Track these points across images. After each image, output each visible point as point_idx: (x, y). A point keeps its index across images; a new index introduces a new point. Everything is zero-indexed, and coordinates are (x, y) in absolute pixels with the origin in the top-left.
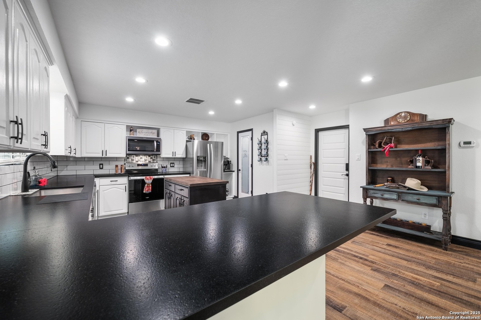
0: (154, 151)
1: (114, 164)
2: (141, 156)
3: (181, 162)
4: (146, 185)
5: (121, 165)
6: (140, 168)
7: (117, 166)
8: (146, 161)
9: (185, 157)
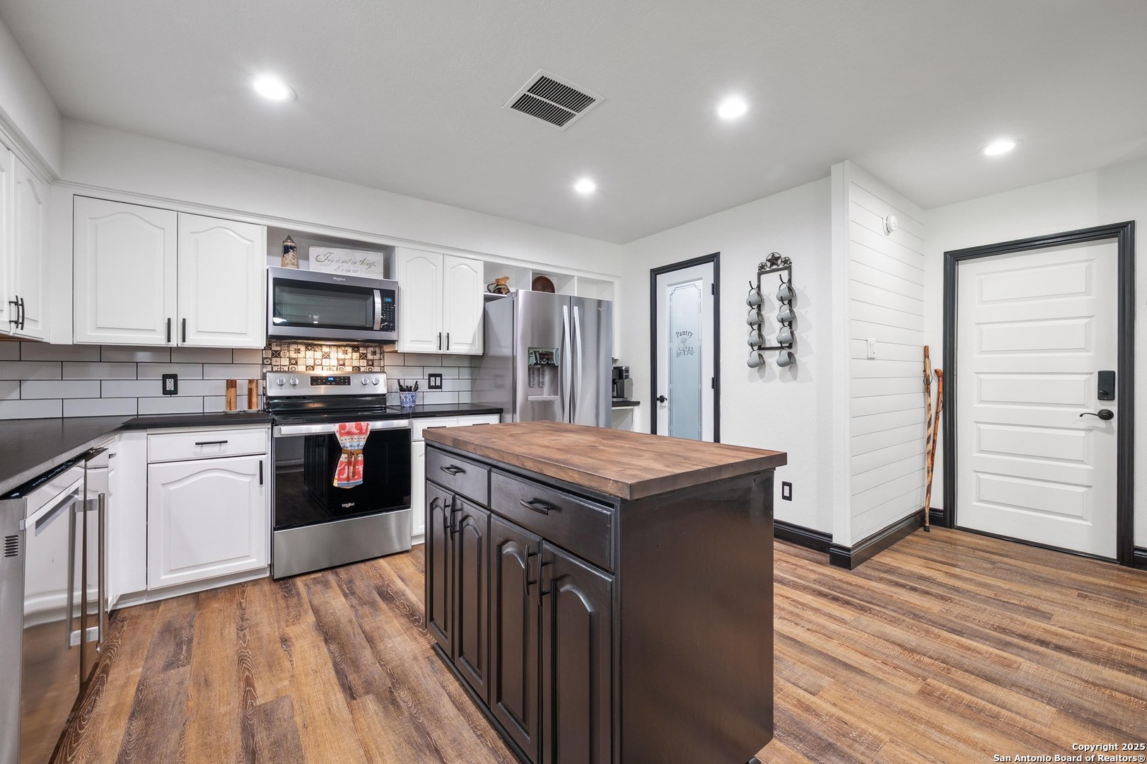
0: (371, 329)
1: (220, 375)
2: (325, 349)
3: (466, 373)
4: (343, 458)
5: (251, 381)
6: (322, 390)
7: (231, 384)
8: (344, 365)
9: (480, 352)
